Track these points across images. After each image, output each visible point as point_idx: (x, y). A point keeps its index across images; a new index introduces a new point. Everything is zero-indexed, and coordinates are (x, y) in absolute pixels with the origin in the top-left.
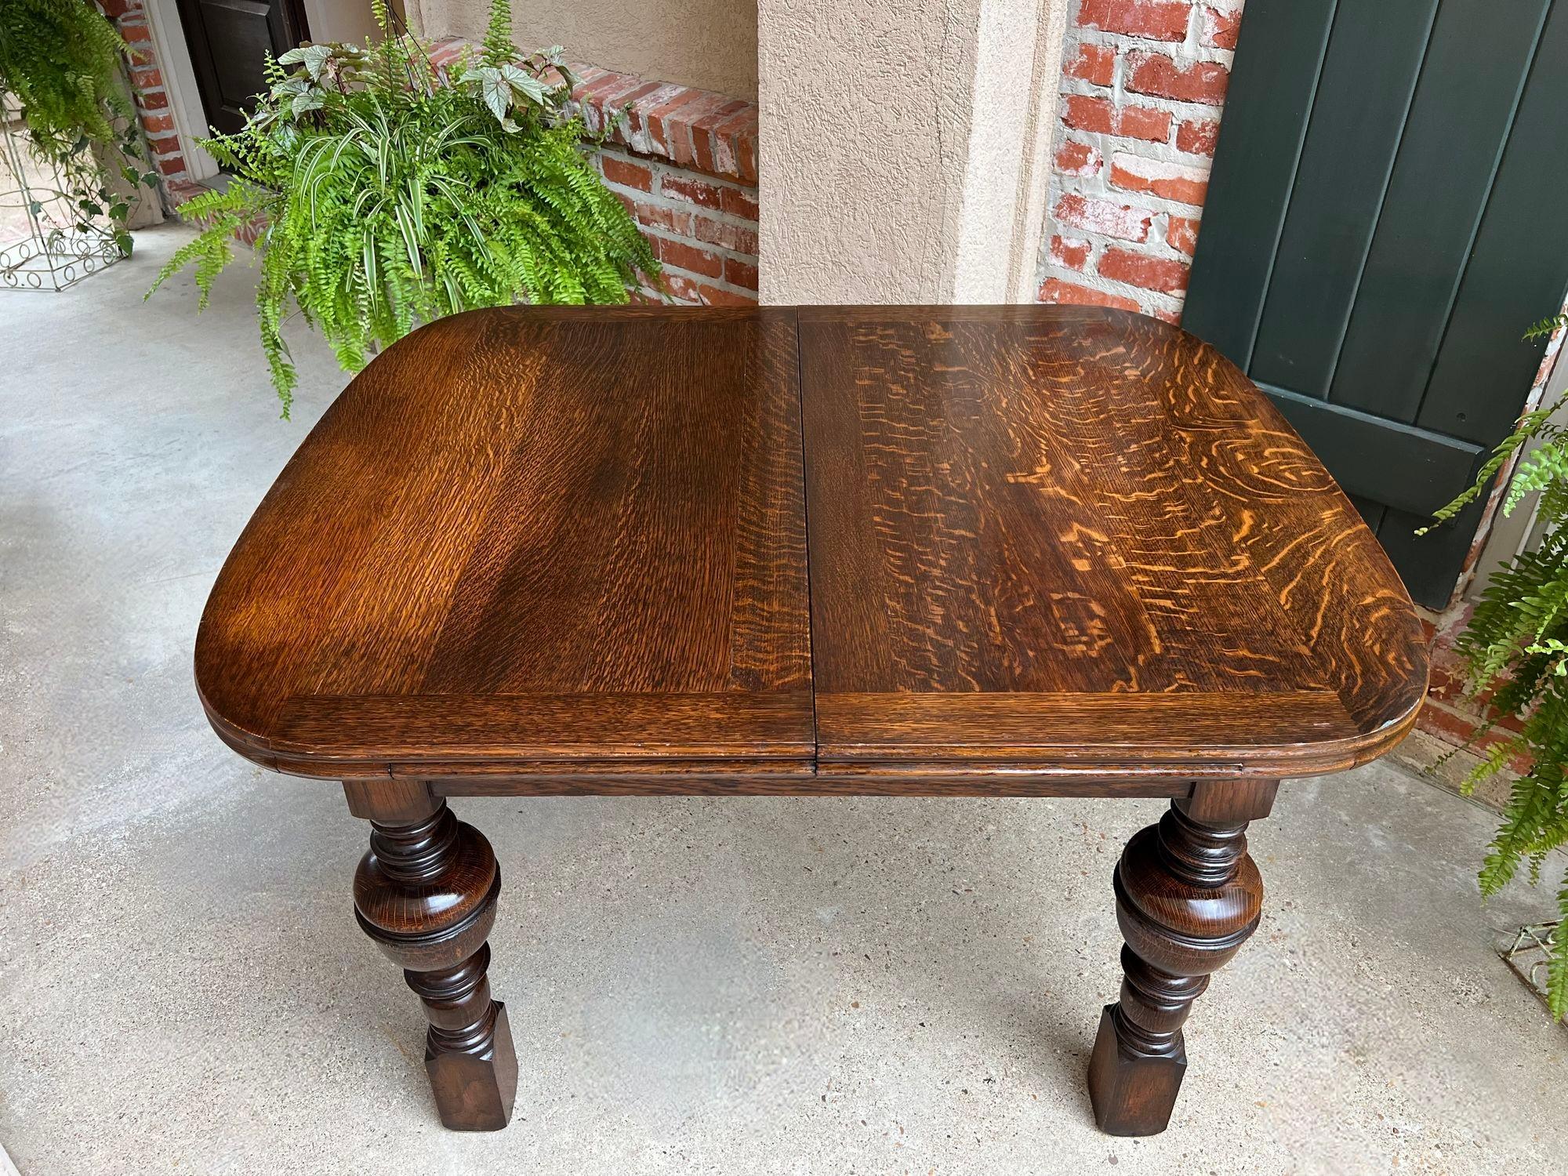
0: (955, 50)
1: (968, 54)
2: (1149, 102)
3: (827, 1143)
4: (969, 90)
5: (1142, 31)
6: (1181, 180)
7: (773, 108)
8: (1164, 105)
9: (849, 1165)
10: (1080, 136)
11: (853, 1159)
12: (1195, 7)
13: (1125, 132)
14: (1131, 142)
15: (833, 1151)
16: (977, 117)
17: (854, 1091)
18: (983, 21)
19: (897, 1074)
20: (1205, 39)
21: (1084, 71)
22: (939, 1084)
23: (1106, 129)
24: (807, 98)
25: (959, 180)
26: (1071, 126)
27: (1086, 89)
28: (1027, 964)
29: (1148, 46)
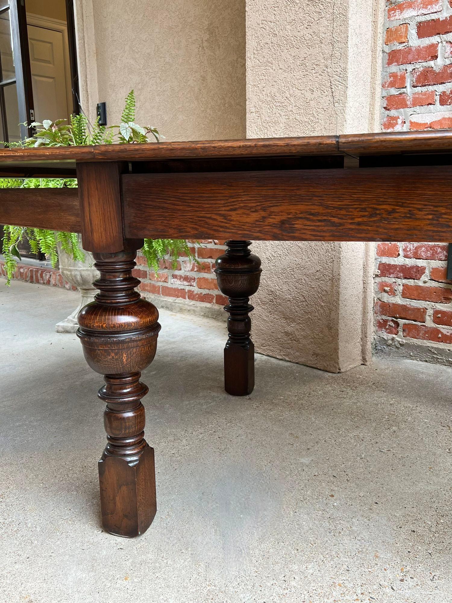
0: (338, 54)
1: (344, 55)
2: (424, 89)
3: (327, 556)
4: (345, 70)
5: (417, 59)
6: (444, 119)
7: (253, 110)
8: (431, 88)
9: (345, 567)
10: (393, 113)
11: (346, 564)
12: (440, 44)
13: (414, 105)
14: (418, 109)
15: (332, 559)
16: (350, 83)
17: (340, 533)
18: (349, 39)
19: (366, 524)
20: (446, 55)
21: (392, 85)
22: (395, 528)
23: (405, 106)
24: (269, 99)
25: (343, 111)
26: (388, 110)
27: (394, 91)
28: (434, 478)
29: (420, 66)
